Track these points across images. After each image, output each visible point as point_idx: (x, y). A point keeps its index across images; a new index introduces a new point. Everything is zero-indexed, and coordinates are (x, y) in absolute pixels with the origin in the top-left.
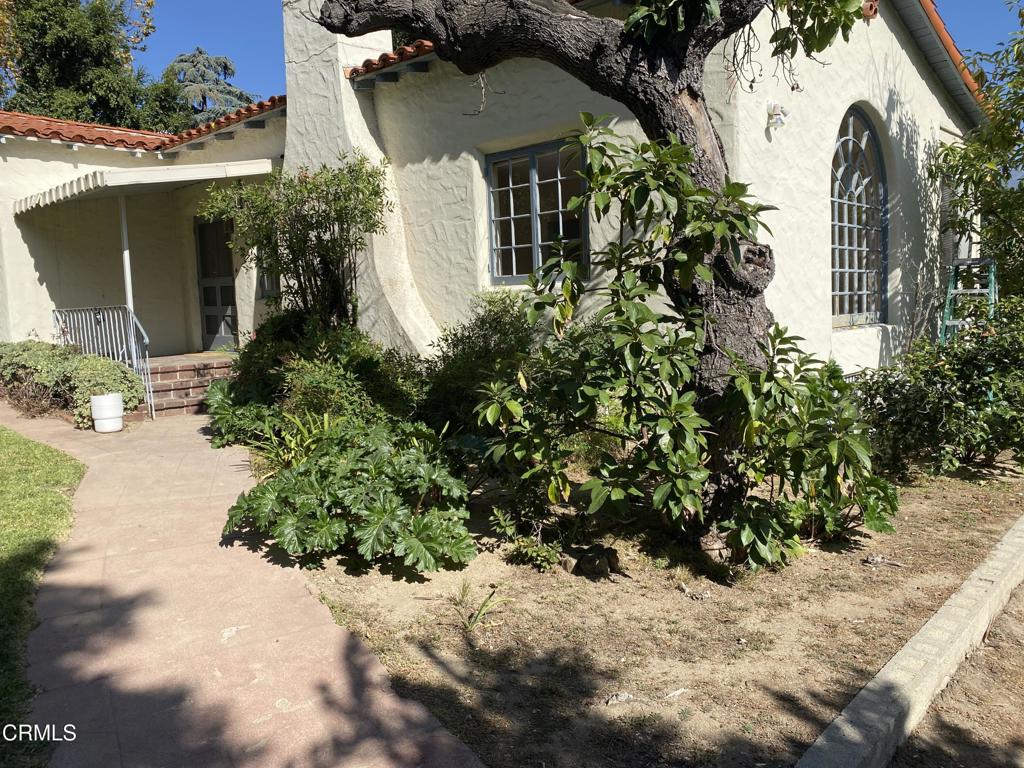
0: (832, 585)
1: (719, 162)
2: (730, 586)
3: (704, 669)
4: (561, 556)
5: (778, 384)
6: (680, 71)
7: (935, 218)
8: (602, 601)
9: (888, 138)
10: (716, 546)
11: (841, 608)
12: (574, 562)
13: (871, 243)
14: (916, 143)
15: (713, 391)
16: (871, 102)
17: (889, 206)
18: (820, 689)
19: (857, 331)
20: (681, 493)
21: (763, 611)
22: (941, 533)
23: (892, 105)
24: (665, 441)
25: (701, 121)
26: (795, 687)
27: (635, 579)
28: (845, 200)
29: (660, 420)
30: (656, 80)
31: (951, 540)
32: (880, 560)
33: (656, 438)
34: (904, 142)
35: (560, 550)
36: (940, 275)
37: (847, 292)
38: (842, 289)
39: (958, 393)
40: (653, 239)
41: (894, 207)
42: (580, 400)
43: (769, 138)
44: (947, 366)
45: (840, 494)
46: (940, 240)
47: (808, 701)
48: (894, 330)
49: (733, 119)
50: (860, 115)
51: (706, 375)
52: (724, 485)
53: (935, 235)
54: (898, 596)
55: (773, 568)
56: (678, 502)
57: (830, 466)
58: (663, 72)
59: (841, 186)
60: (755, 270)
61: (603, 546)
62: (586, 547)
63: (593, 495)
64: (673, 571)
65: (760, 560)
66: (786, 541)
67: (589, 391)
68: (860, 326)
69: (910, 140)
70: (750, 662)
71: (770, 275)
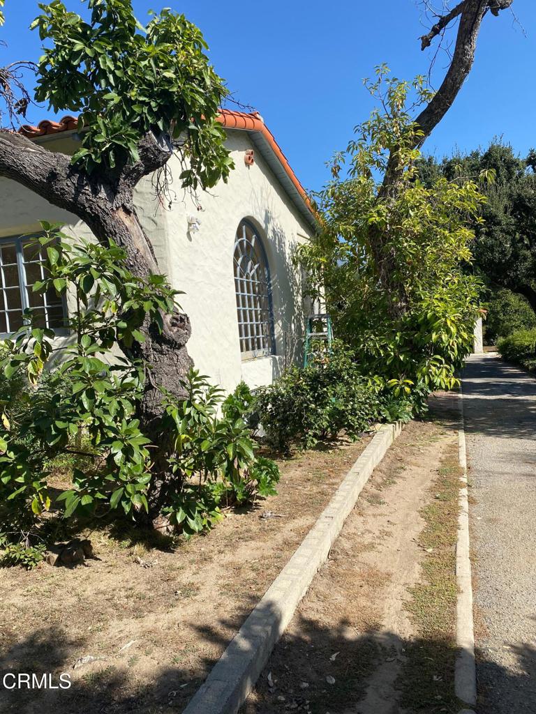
0: (239, 539)
1: (149, 257)
2: (173, 552)
3: (149, 621)
4: (46, 553)
5: (195, 409)
6: (115, 194)
7: (299, 289)
8: (76, 584)
9: (267, 240)
10: (164, 524)
11: (244, 554)
12: (56, 556)
13: (262, 305)
14: (284, 243)
15: (156, 416)
16: (255, 217)
17: (271, 282)
18: (227, 616)
19: (257, 362)
20: (130, 495)
21: (194, 567)
22: (306, 489)
23: (267, 220)
24: (119, 458)
25: (134, 229)
26: (211, 620)
27: (104, 560)
28: (244, 279)
29: (115, 443)
30: (98, 200)
31: (312, 493)
32: (269, 514)
33: (111, 456)
34: (277, 242)
35: (45, 549)
36: (304, 323)
37: (250, 337)
38: (246, 335)
39: (311, 399)
40: (104, 311)
41: (274, 283)
42: (54, 433)
43: (190, 239)
44: (304, 383)
45: (240, 477)
46: (303, 302)
47: (219, 628)
48: (279, 359)
49: (164, 225)
50: (248, 224)
51: (150, 405)
52: (168, 480)
53: (299, 299)
54: (279, 538)
55: (202, 533)
56: (128, 501)
57: (229, 461)
58: (103, 194)
59: (240, 269)
60: (178, 331)
61: (79, 539)
62: (66, 543)
63: (67, 505)
64: (132, 549)
65: (191, 532)
66: (210, 513)
67: (60, 425)
68: (259, 358)
69: (280, 241)
70: (183, 608)
71: (189, 334)
